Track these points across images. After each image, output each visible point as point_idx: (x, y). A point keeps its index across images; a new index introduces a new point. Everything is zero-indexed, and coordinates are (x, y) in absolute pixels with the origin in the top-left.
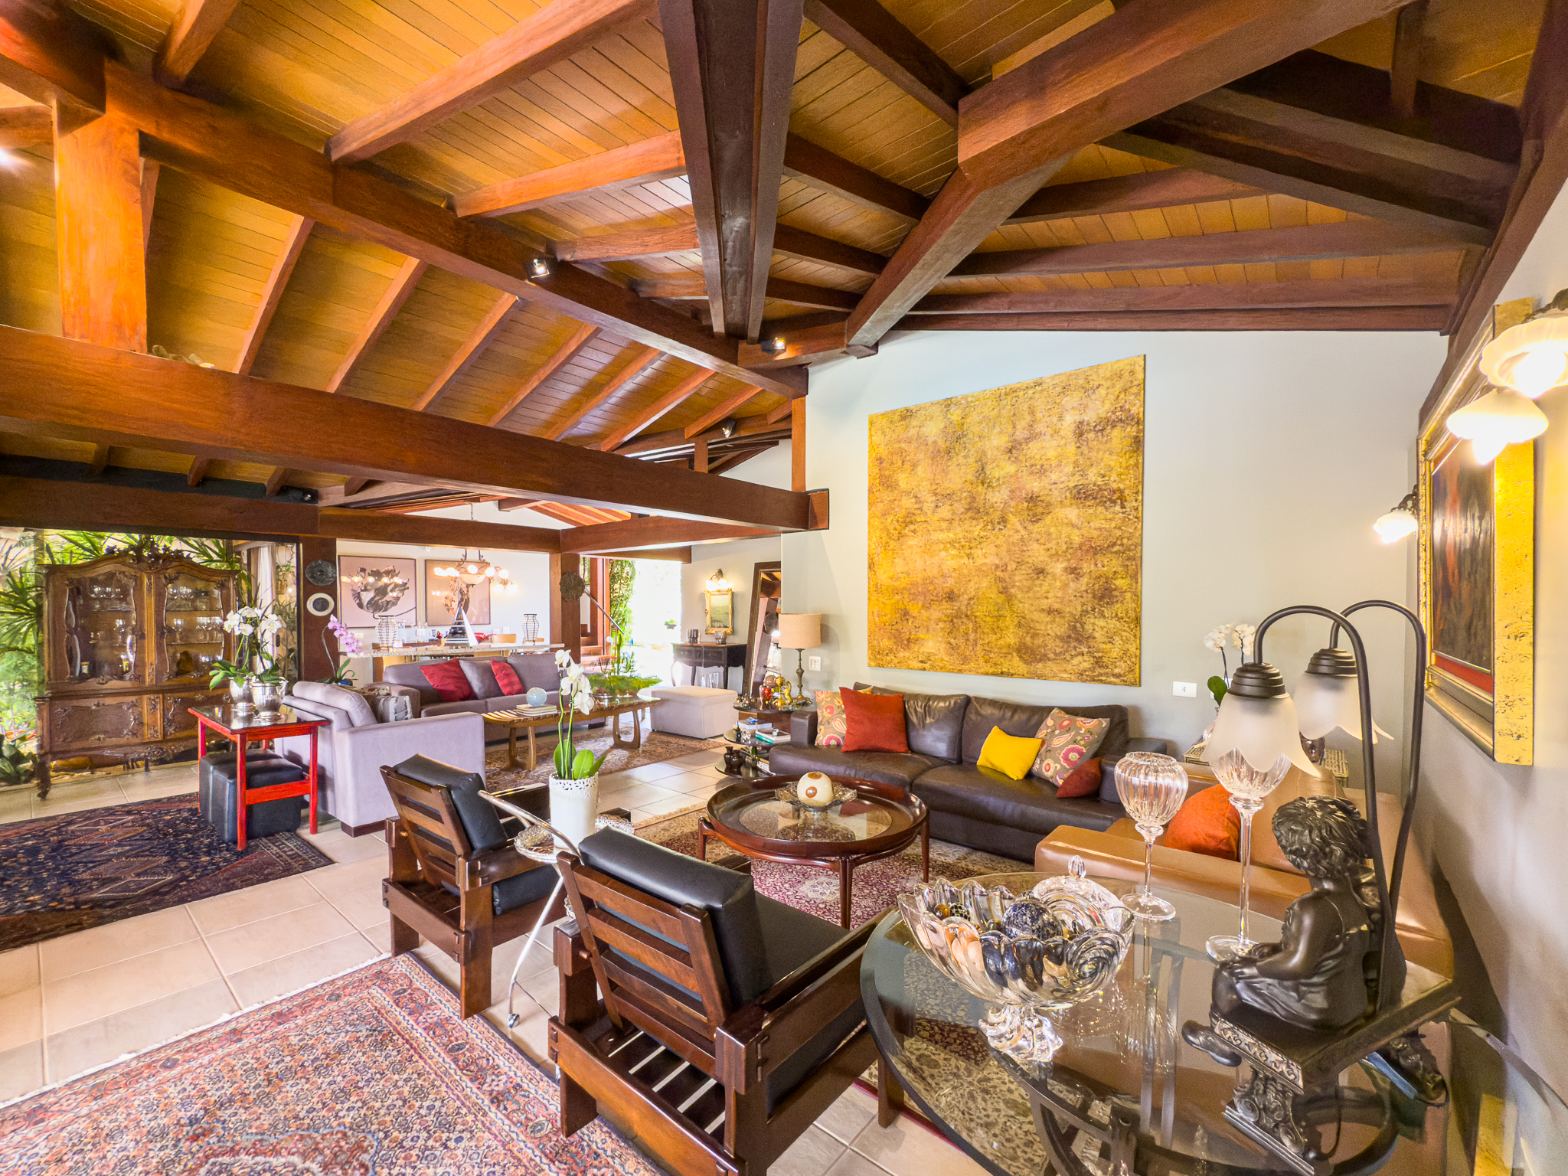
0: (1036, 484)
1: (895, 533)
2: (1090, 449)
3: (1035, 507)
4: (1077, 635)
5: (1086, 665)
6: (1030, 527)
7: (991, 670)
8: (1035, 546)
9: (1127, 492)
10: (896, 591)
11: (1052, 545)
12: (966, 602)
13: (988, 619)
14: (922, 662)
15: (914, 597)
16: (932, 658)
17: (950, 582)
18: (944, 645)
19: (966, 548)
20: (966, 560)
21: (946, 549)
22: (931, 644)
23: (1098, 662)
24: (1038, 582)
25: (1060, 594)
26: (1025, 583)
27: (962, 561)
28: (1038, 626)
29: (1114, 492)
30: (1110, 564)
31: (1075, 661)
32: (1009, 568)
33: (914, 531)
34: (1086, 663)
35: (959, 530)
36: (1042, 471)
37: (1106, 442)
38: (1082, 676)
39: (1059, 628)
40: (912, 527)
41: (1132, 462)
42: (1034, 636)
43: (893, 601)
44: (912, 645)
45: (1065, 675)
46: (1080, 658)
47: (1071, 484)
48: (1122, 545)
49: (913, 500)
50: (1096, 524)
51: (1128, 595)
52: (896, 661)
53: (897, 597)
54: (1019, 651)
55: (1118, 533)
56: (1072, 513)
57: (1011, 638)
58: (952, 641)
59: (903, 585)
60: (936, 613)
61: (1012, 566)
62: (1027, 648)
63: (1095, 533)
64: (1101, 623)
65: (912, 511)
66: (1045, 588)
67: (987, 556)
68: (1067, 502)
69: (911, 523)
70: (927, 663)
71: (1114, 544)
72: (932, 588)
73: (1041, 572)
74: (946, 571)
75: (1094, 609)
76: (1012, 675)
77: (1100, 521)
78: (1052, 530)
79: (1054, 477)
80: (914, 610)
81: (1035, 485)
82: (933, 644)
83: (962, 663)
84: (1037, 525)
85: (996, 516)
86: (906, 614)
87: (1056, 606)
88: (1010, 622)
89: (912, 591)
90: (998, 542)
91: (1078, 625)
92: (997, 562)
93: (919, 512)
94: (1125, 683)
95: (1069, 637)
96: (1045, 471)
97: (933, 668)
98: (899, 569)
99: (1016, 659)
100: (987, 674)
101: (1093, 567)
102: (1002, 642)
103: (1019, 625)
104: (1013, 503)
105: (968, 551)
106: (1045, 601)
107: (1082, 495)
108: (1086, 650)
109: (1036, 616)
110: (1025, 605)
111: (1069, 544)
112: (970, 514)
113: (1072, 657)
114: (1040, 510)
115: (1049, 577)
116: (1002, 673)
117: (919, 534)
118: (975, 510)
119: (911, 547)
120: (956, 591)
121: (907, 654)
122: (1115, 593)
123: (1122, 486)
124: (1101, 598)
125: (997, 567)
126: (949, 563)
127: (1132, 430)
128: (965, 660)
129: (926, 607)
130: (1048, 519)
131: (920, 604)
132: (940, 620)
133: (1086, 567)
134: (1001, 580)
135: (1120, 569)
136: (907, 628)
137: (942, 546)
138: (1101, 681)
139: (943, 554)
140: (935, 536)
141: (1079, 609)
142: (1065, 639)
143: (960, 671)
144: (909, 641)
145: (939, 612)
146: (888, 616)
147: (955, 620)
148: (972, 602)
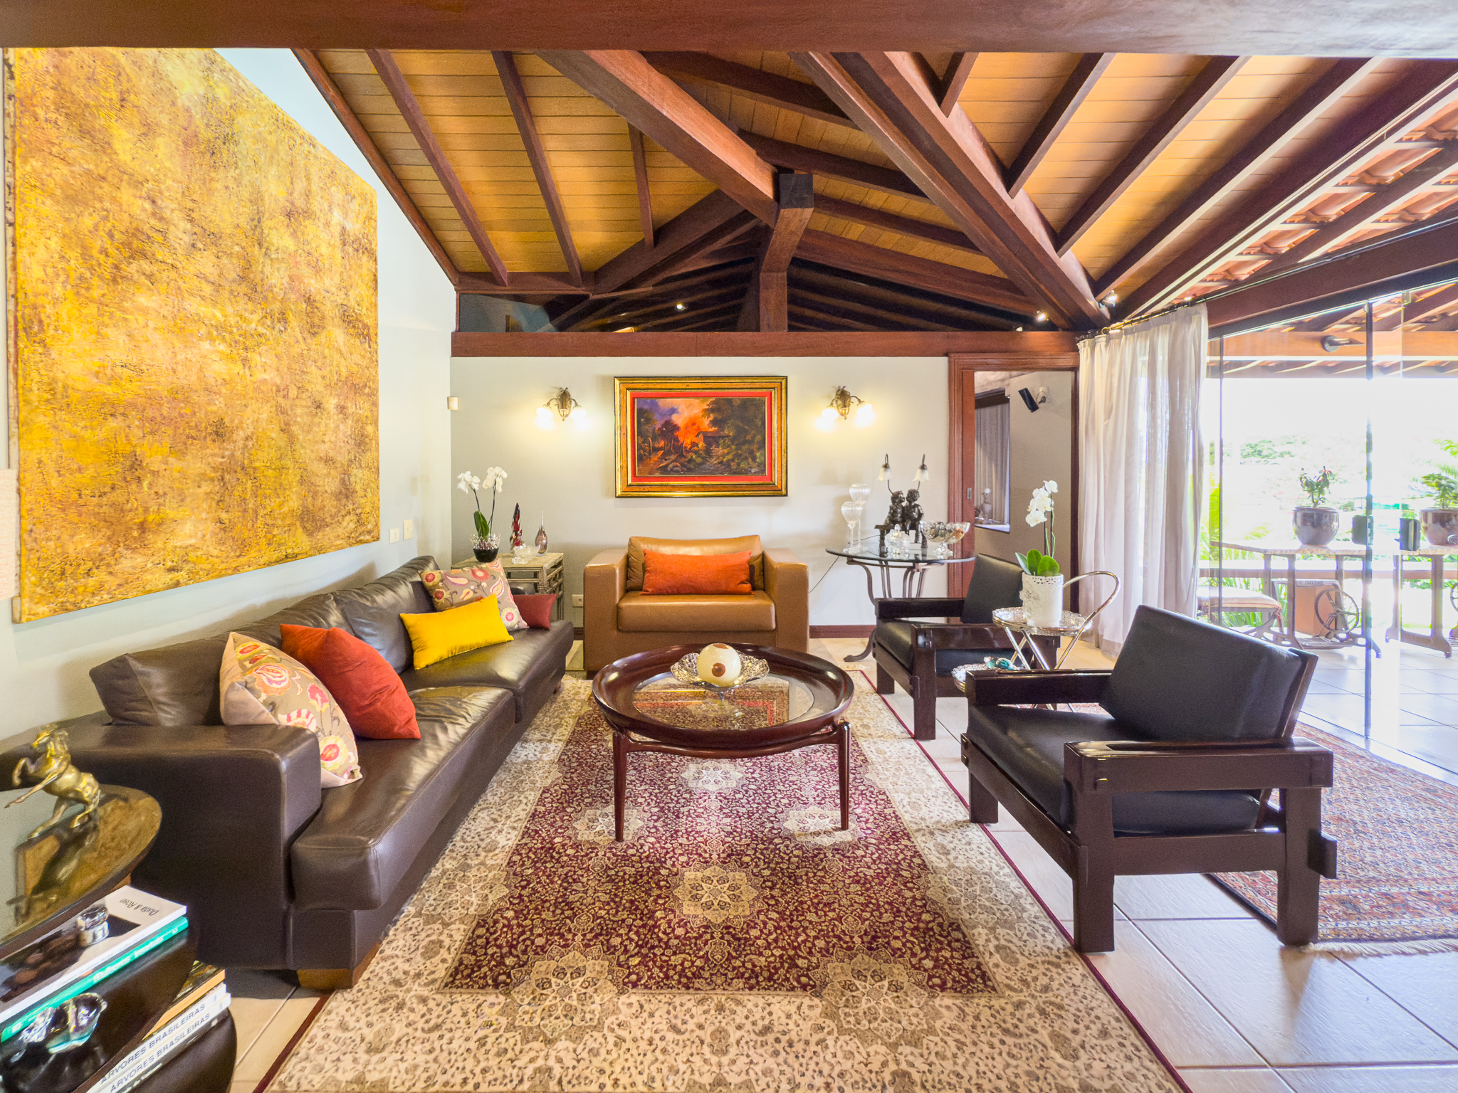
0: (313, 282)
1: (107, 263)
2: (350, 267)
3: (313, 316)
4: (345, 491)
5: (352, 526)
6: (309, 341)
7: (275, 556)
8: (313, 368)
9: (371, 330)
10: (111, 409)
11: (327, 372)
12: (240, 444)
13: (270, 472)
14: (171, 570)
15: (153, 426)
16: (192, 556)
17: (219, 404)
18: (212, 527)
19: (243, 345)
20: (238, 368)
21: (209, 337)
22: (188, 528)
23: (359, 520)
24: (317, 420)
25: (333, 438)
26: (305, 418)
27: (234, 369)
28: (317, 481)
29: (364, 326)
30: (363, 408)
31: (345, 523)
32: (291, 394)
34: (350, 523)
35: (230, 310)
36: (317, 268)
37: (359, 266)
38: (349, 540)
39: (333, 482)
40: (145, 265)
41: (373, 300)
42: (316, 494)
43: (102, 434)
44: (150, 537)
45: (338, 543)
46: (348, 519)
47: (339, 301)
48: (370, 388)
49: (148, 206)
50: (355, 358)
51: (373, 443)
53: (112, 424)
54: (302, 519)
55: (367, 373)
56: (340, 337)
57: (294, 501)
58: (224, 516)
59: (129, 397)
60: (196, 462)
61: (293, 392)
62: (308, 512)
63: (355, 368)
64: (359, 473)
65: (146, 228)
66: (323, 427)
67: (265, 367)
68: (336, 322)
69: (144, 255)
70: (181, 571)
71: (365, 385)
72: (187, 410)
73: (318, 406)
74: (212, 381)
75: (355, 458)
76: (294, 557)
77: (357, 356)
78: (326, 352)
80: (154, 454)
82: (191, 527)
83: (240, 555)
84: (315, 341)
85: (276, 307)
86: (135, 465)
87: (331, 453)
88: (293, 476)
89: (150, 413)
90: (279, 351)
91: (346, 478)
92: (278, 381)
93: (159, 238)
94: (373, 540)
95: (341, 492)
96: (320, 269)
97: (194, 577)
98: (114, 356)
99: (299, 533)
100: (270, 564)
101: (354, 409)
102: (285, 509)
103: (302, 481)
104: (292, 297)
105: (243, 354)
106: (323, 446)
107: (346, 318)
108: (351, 507)
109: (315, 467)
110: (306, 452)
111: (339, 375)
112: (244, 288)
113: (343, 517)
114: (316, 320)
115: (325, 414)
116: (287, 556)
117: (163, 287)
118: (249, 282)
119: (145, 311)
120: (226, 420)
121: (139, 560)
122: (367, 440)
123: (369, 322)
124: (359, 445)
125: (278, 389)
126: (215, 366)
127: (372, 265)
128: (243, 547)
129: (179, 450)
130: (323, 336)
131: (167, 442)
132: (203, 476)
133: (350, 407)
134: (283, 411)
135: (369, 414)
136: (137, 498)
137: (203, 330)
138: (360, 542)
139: (206, 345)
140: (193, 306)
141: (347, 458)
142: (337, 496)
144: (142, 527)
145: (201, 461)
146: (91, 471)
147: (227, 477)
148: (250, 444)
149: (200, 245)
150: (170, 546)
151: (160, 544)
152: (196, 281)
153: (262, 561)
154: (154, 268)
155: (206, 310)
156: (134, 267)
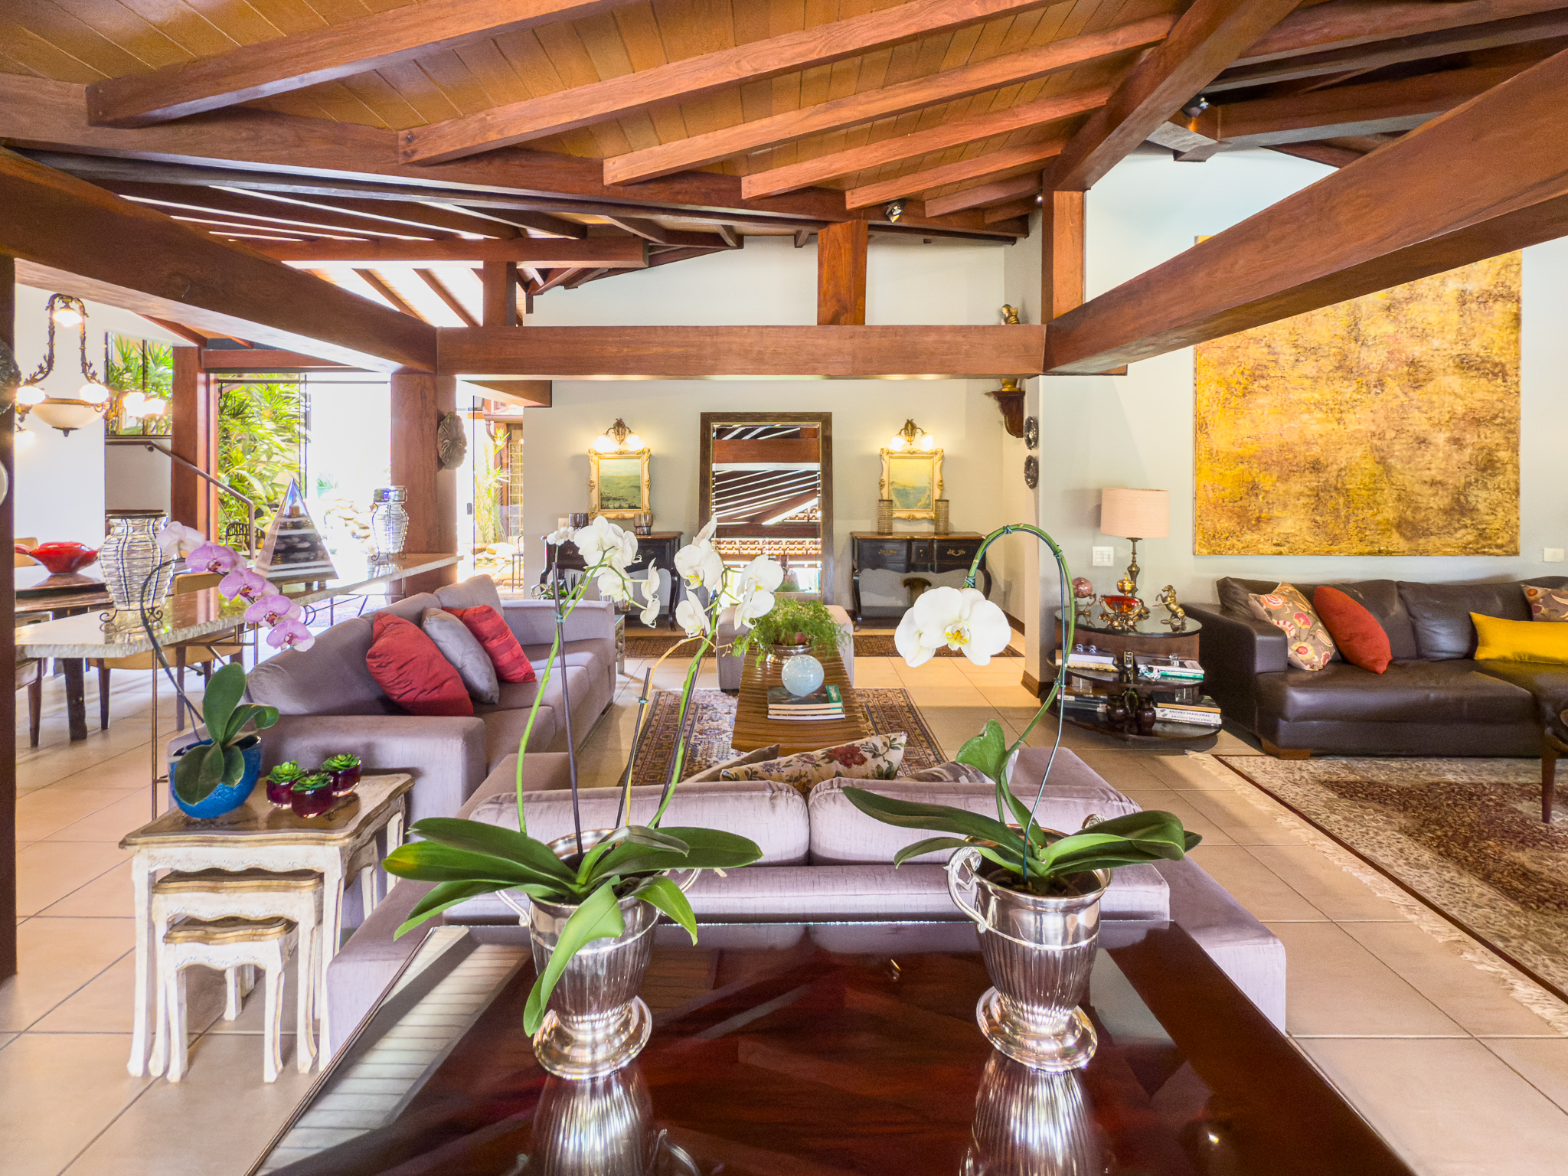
0: (1417, 348)
1: (1240, 388)
2: (1473, 320)
3: (1417, 374)
4: (1460, 508)
5: (1470, 538)
6: (1411, 394)
7: (1367, 549)
8: (1416, 413)
9: (1508, 367)
10: (1241, 460)
11: (1435, 414)
12: (1335, 474)
13: (1364, 492)
14: (1277, 545)
15: (1267, 467)
16: (1292, 540)
17: (1315, 450)
18: (1307, 524)
19: (1338, 411)
20: (1335, 425)
21: (1309, 411)
22: (1290, 523)
23: (1482, 534)
24: (1419, 452)
25: (1443, 466)
26: (1404, 452)
27: (1330, 426)
28: (1419, 499)
29: (1496, 365)
30: (1492, 437)
31: (1459, 534)
32: (1388, 436)
33: (1266, 388)
34: (1466, 536)
35: (1326, 390)
36: (1423, 336)
37: (1488, 315)
38: (1466, 550)
39: (1442, 501)
40: (1263, 382)
41: (1513, 337)
42: (1417, 509)
43: (1236, 472)
44: (1263, 525)
45: (1448, 550)
46: (1463, 531)
47: (1454, 353)
48: (1504, 418)
49: (1266, 350)
50: (1479, 395)
51: (1509, 467)
52: (1240, 546)
53: (1241, 467)
54: (1398, 526)
55: (1500, 406)
56: (1455, 382)
57: (1389, 513)
58: (1318, 518)
59: (1252, 452)
60: (1296, 485)
61: (1390, 434)
62: (1407, 522)
63: (1478, 405)
64: (1483, 494)
65: (1265, 362)
66: (1428, 457)
67: (1360, 421)
68: (1450, 371)
69: (1263, 377)
70: (1283, 546)
71: (1496, 417)
72: (1291, 456)
73: (1422, 441)
74: (1310, 437)
75: (1477, 481)
76: (1389, 553)
77: (1482, 393)
78: (1435, 398)
79: (1436, 343)
80: (1266, 482)
81: (1417, 350)
82: (1292, 523)
83: (1332, 544)
84: (1418, 392)
85: (1373, 378)
86: (1254, 488)
87: (1439, 478)
88: (1388, 495)
89: (1264, 460)
90: (1375, 407)
91: (1462, 498)
92: (1373, 428)
93: (1273, 364)
94: (1508, 554)
95: (1453, 509)
96: (1427, 336)
97: (1293, 551)
98: (1244, 432)
99: (1396, 537)
100: (1361, 554)
101: (1476, 439)
102: (1379, 518)
103: (1399, 499)
104: (1392, 366)
105: (1338, 416)
106: (1427, 472)
107: (1465, 364)
108: (1469, 522)
109: (1417, 488)
110: (1406, 477)
111: (1453, 414)
112: (1340, 374)
113: (1456, 530)
114: (1421, 376)
115: (1432, 447)
116: (1380, 552)
117: (1274, 391)
118: (1345, 368)
119: (1262, 406)
120: (1322, 459)
121: (1256, 536)
122: (1498, 465)
123: (1503, 360)
124: (1484, 470)
125: (1373, 434)
126: (1313, 427)
127: (1511, 307)
128: (1334, 539)
129: (1284, 478)
130: (1430, 387)
131: (1275, 477)
132: (1301, 494)
133: (1469, 438)
134: (1378, 449)
135: (1502, 441)
136: (1256, 504)
137: (1304, 408)
138: (1484, 553)
139: (1306, 417)
140: (1294, 396)
141: (1463, 481)
142: (1447, 512)
143: (1329, 553)
144: (1258, 520)
145: (1300, 484)
146: (1228, 491)
147: (1321, 494)
148: (1343, 473)
149: (1302, 359)
150: (1276, 531)
151: (1269, 530)
152: (1299, 380)
153: (1354, 551)
154: (1269, 382)
155: (1305, 396)
156: (1257, 384)
